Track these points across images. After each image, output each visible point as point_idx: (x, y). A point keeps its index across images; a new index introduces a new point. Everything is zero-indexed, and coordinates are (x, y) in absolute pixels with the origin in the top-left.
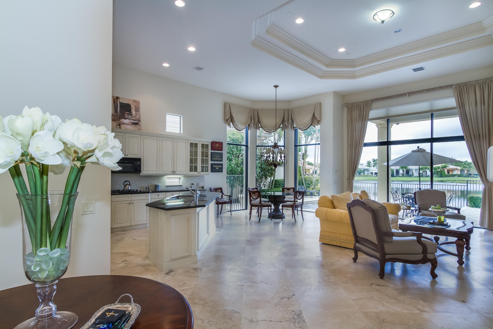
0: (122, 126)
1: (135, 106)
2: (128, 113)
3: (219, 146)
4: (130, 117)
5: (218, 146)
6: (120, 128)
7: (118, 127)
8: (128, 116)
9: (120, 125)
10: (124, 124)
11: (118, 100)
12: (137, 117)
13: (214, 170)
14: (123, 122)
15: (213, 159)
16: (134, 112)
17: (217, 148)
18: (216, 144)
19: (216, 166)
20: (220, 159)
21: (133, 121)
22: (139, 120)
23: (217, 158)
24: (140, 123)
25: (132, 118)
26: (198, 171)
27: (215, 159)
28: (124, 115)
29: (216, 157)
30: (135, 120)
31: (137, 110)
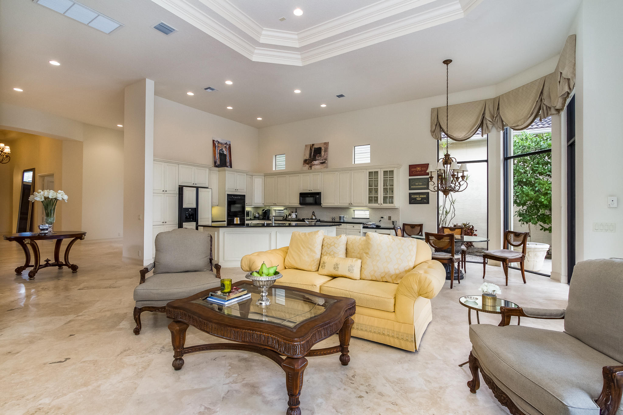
0: (313, 167)
1: (325, 147)
2: (319, 155)
3: (423, 169)
4: (320, 158)
5: (420, 170)
6: (311, 169)
7: (310, 168)
8: (318, 158)
9: (311, 167)
10: (314, 165)
11: (313, 147)
12: (325, 157)
13: (413, 201)
14: (313, 164)
15: (412, 187)
16: (323, 153)
17: (418, 173)
18: (416, 168)
19: (418, 196)
20: (423, 186)
21: (321, 161)
22: (326, 159)
23: (419, 185)
24: (326, 162)
25: (321, 158)
26: (379, 202)
27: (415, 187)
28: (316, 158)
29: (417, 184)
30: (323, 160)
31: (326, 150)
